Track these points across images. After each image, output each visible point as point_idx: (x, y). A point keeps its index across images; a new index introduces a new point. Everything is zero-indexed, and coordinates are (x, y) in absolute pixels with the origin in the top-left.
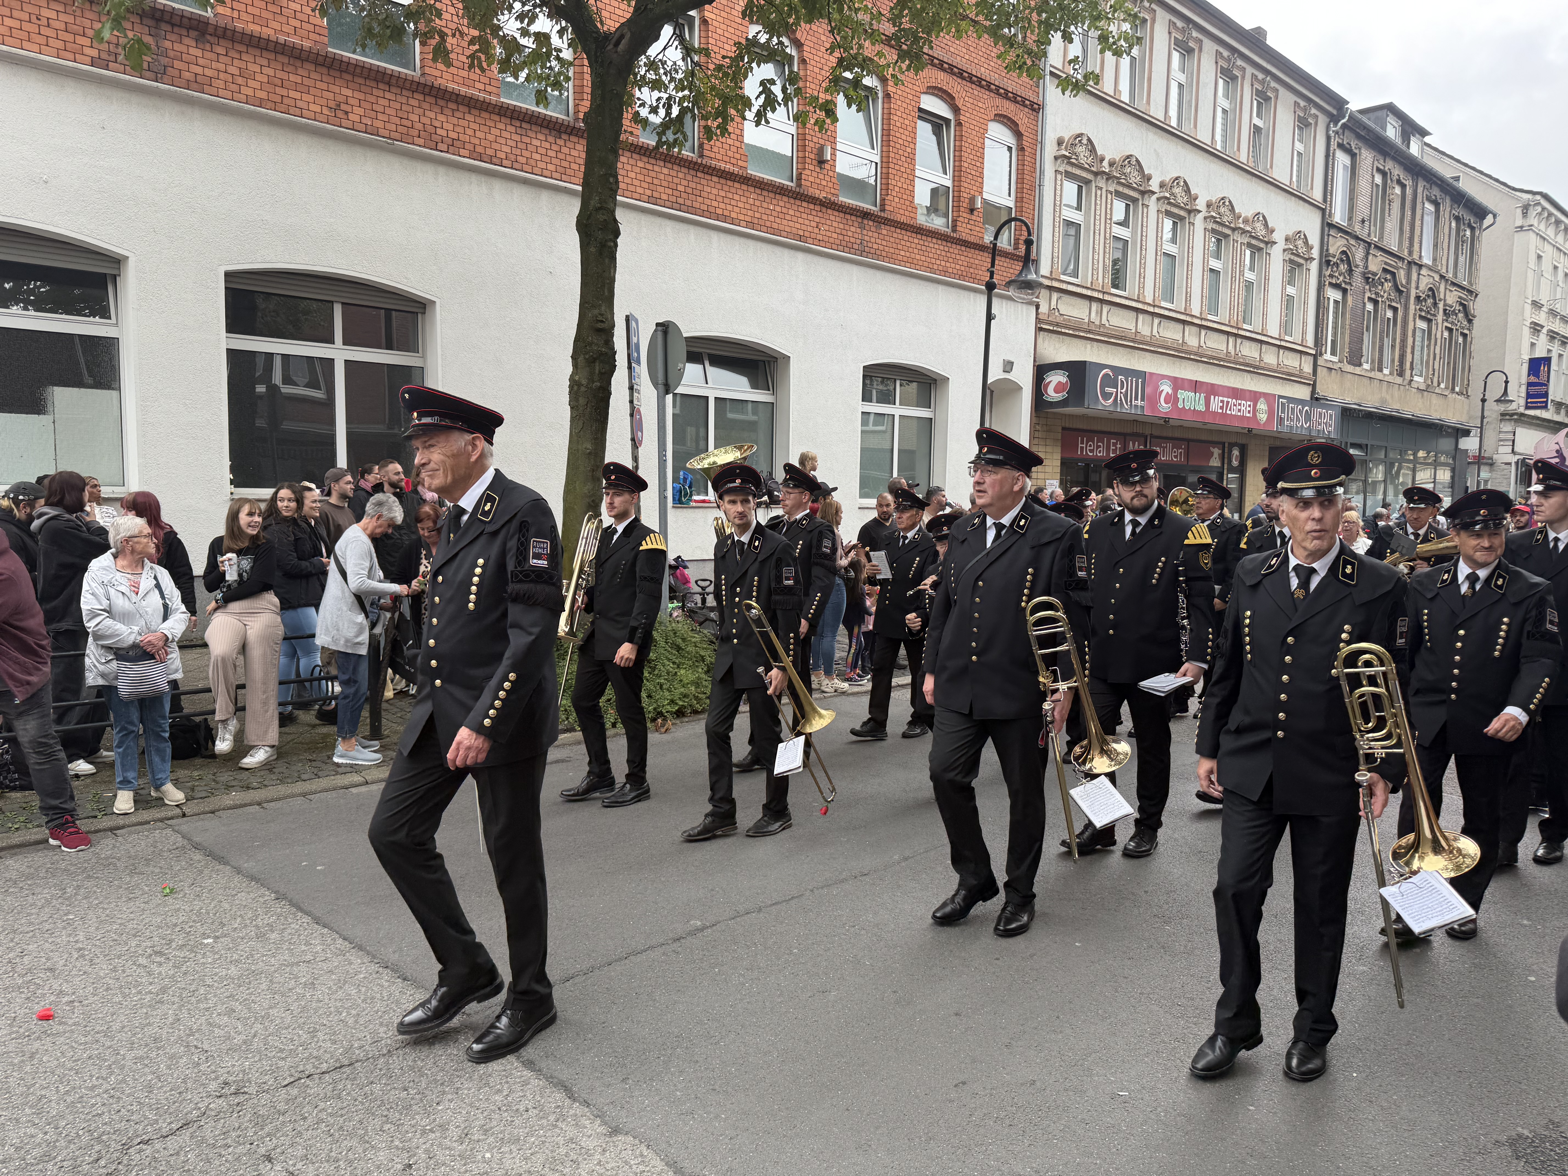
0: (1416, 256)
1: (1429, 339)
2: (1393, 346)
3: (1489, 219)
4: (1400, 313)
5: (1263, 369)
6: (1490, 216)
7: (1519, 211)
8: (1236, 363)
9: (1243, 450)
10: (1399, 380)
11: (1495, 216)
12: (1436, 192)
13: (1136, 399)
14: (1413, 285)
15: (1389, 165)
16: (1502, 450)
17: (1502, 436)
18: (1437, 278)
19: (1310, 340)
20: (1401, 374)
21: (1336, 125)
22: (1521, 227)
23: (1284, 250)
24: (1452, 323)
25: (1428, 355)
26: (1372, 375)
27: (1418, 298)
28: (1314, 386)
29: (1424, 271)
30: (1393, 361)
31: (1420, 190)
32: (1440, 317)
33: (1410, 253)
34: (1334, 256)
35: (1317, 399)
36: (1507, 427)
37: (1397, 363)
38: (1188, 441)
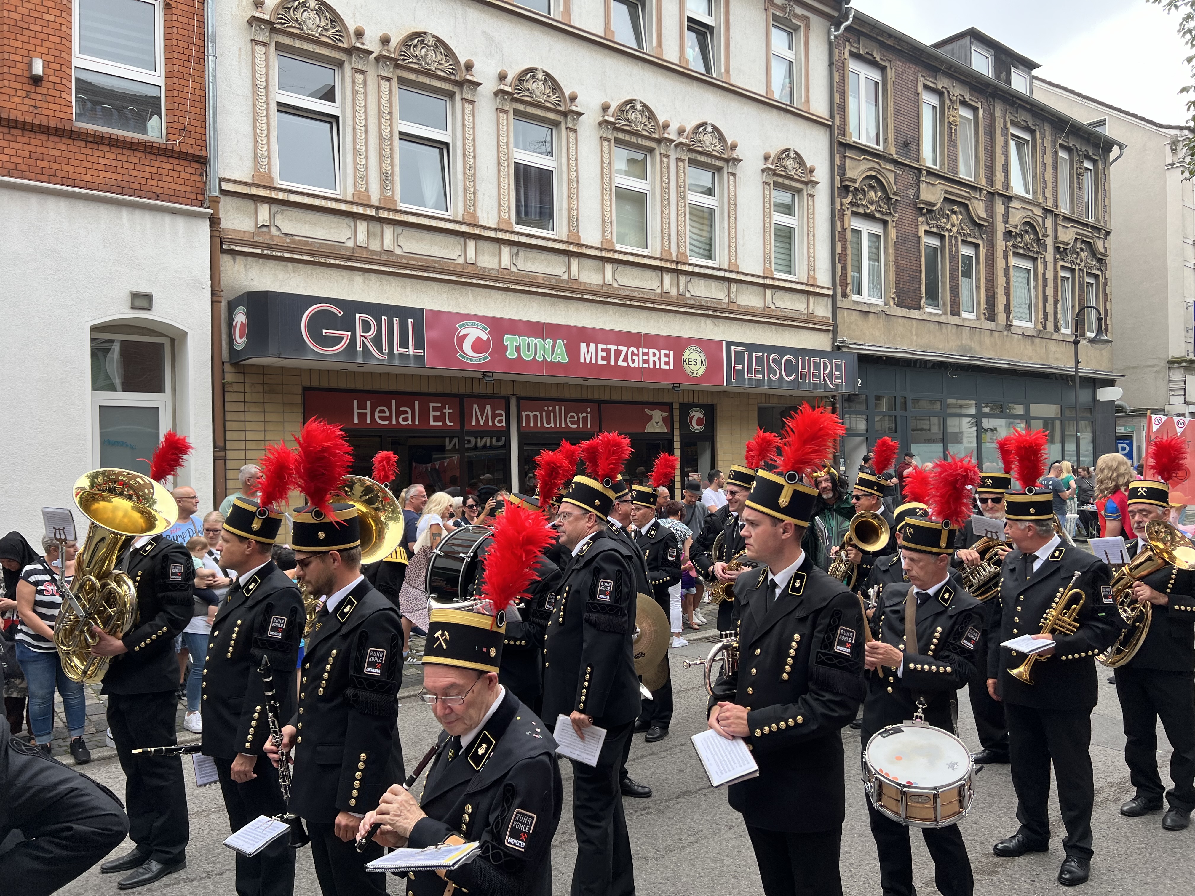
0: (999, 186)
1: (1036, 279)
2: (978, 287)
3: (1115, 151)
4: (983, 250)
5: (733, 312)
6: (1116, 149)
7: (1168, 148)
8: (686, 306)
9: (710, 411)
10: (990, 325)
11: (1121, 146)
12: (1024, 117)
13: (404, 343)
14: (999, 218)
15: (942, 83)
16: (1173, 400)
17: (1172, 385)
18: (1038, 212)
19: (823, 279)
20: (991, 317)
21: (837, 30)
22: (1172, 164)
23: (763, 171)
24: (1072, 262)
25: (1036, 297)
26: (943, 319)
27: (1008, 234)
28: (834, 332)
29: (1015, 204)
30: (979, 303)
31: (998, 113)
32: (1049, 256)
33: (991, 181)
34: (854, 181)
35: (839, 348)
36: (1177, 375)
37: (983, 306)
38: (600, 402)
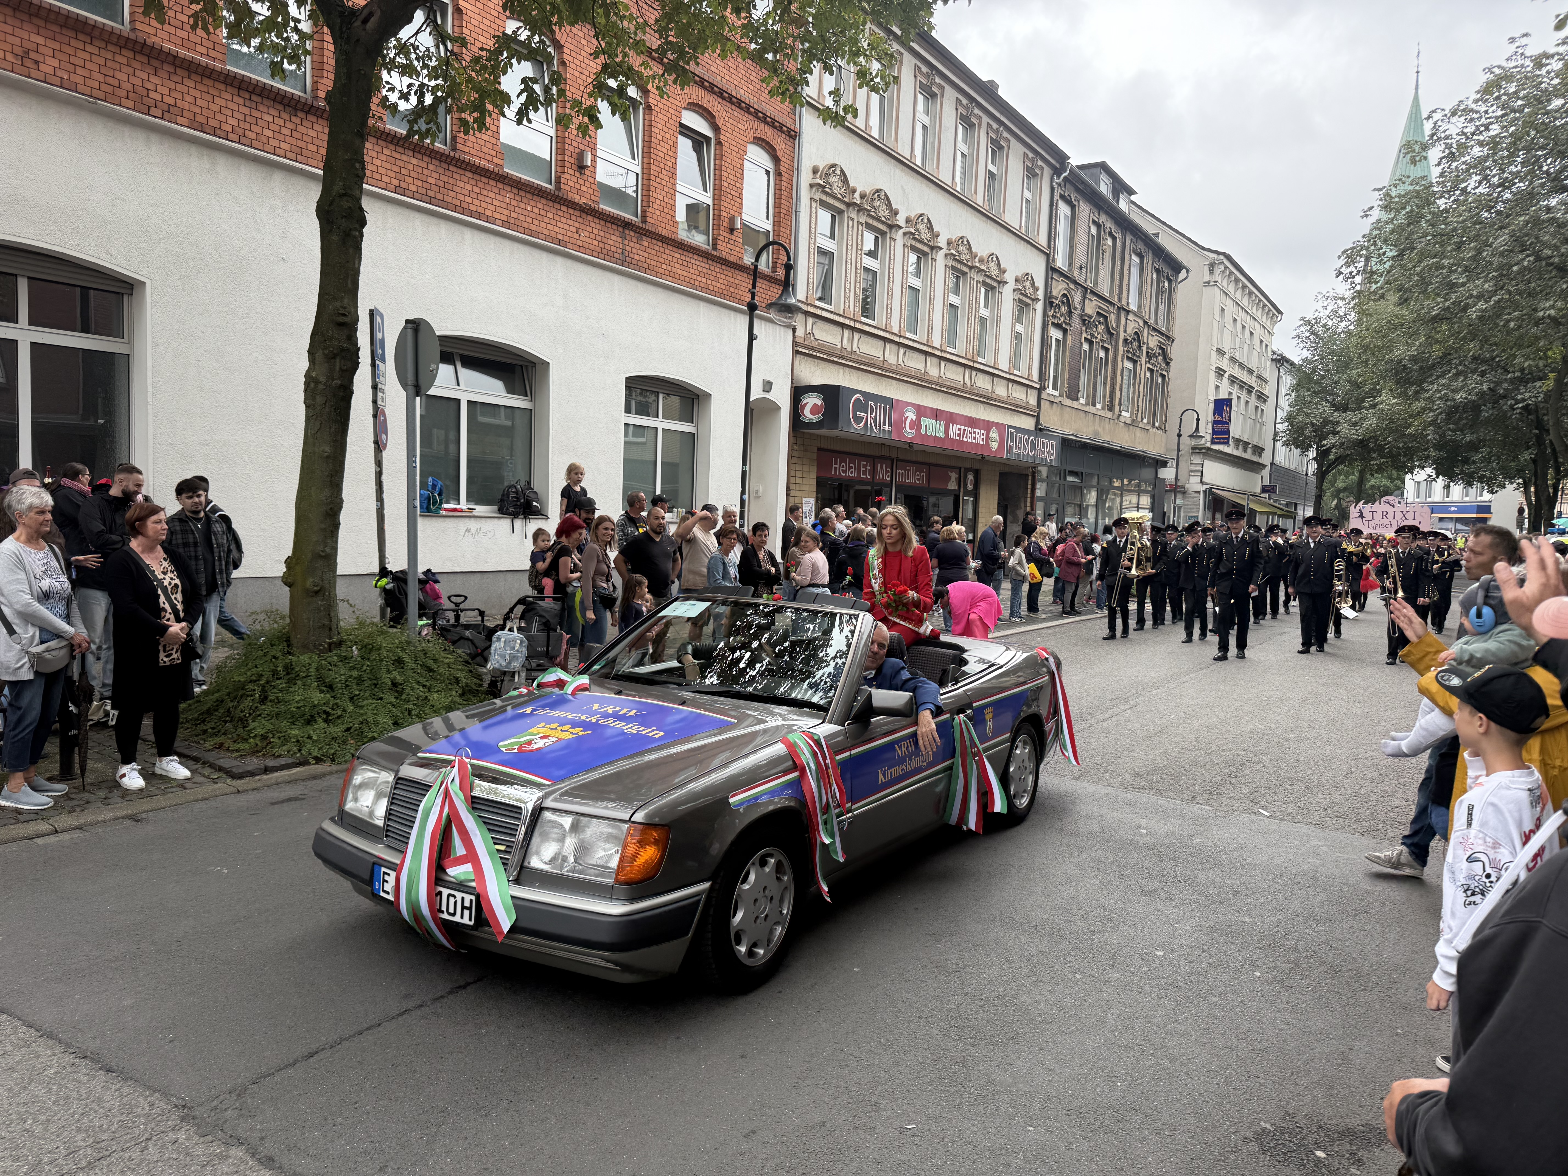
0: (1124, 303)
1: (1135, 378)
2: (1105, 384)
3: (1183, 274)
4: (1111, 354)
5: (995, 400)
6: (1184, 271)
7: (1207, 268)
8: (972, 394)
9: (977, 474)
10: (1109, 415)
11: (1188, 271)
12: (1140, 246)
13: (884, 424)
14: (1122, 329)
15: (1103, 218)
16: (1192, 480)
17: (1193, 467)
18: (1141, 323)
19: (1035, 376)
20: (1111, 409)
21: (1059, 177)
22: (1209, 282)
23: (1014, 290)
24: (1153, 365)
25: (1134, 393)
26: (1087, 409)
27: (1126, 340)
28: (1038, 418)
29: (1131, 317)
30: (1104, 397)
31: (1128, 242)
32: (1144, 359)
33: (1120, 299)
34: (1056, 298)
35: (1040, 430)
36: (1197, 460)
37: (1107, 399)
38: (929, 465)
